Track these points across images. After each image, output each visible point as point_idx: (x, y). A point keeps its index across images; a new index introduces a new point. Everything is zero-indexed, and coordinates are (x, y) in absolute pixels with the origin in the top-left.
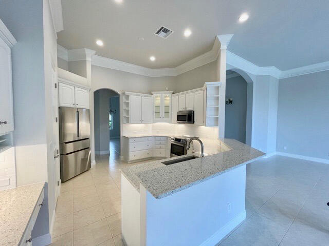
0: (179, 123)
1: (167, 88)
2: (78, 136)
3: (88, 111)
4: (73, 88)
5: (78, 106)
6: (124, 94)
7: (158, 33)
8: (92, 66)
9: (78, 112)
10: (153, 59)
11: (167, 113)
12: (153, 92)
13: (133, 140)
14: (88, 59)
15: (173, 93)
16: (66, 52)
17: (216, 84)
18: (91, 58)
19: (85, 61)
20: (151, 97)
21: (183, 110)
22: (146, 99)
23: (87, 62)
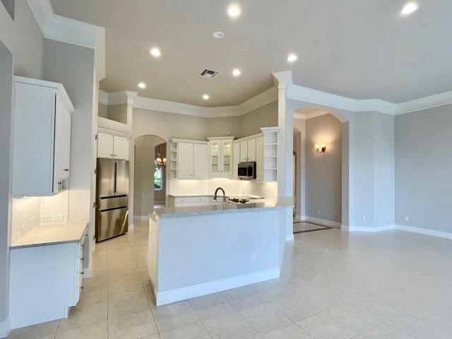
0: (241, 179)
1: (228, 132)
2: (115, 191)
3: (127, 163)
4: (111, 137)
5: (116, 158)
6: (171, 141)
7: (202, 74)
8: (134, 109)
9: (116, 164)
10: (206, 97)
11: (227, 165)
12: (209, 138)
13: (180, 199)
14: (130, 102)
15: (235, 139)
16: (106, 95)
17: (273, 129)
18: (132, 100)
19: (126, 105)
20: (206, 144)
21: (245, 161)
22: (200, 147)
23: (128, 106)
